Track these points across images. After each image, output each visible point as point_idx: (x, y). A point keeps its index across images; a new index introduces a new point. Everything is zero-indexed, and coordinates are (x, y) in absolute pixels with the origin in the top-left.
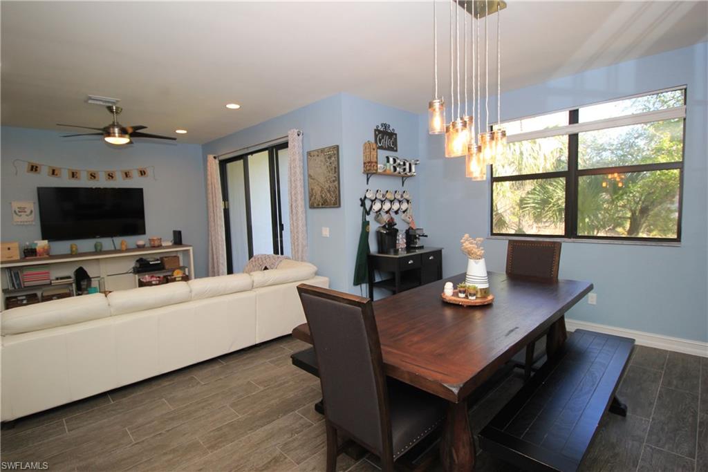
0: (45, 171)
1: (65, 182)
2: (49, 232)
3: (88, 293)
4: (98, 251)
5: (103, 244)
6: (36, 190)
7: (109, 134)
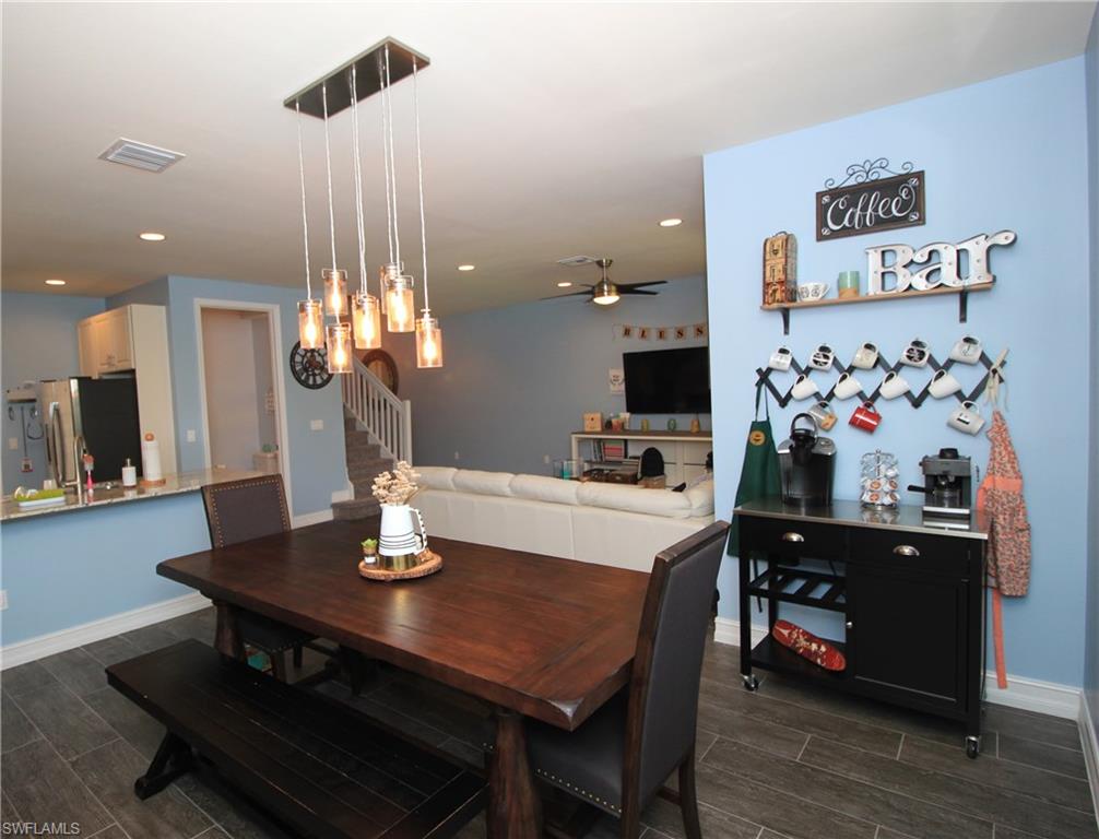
0: (636, 333)
1: (653, 344)
2: (634, 406)
3: (647, 487)
4: (672, 431)
5: (677, 421)
6: (621, 357)
7: (601, 294)
